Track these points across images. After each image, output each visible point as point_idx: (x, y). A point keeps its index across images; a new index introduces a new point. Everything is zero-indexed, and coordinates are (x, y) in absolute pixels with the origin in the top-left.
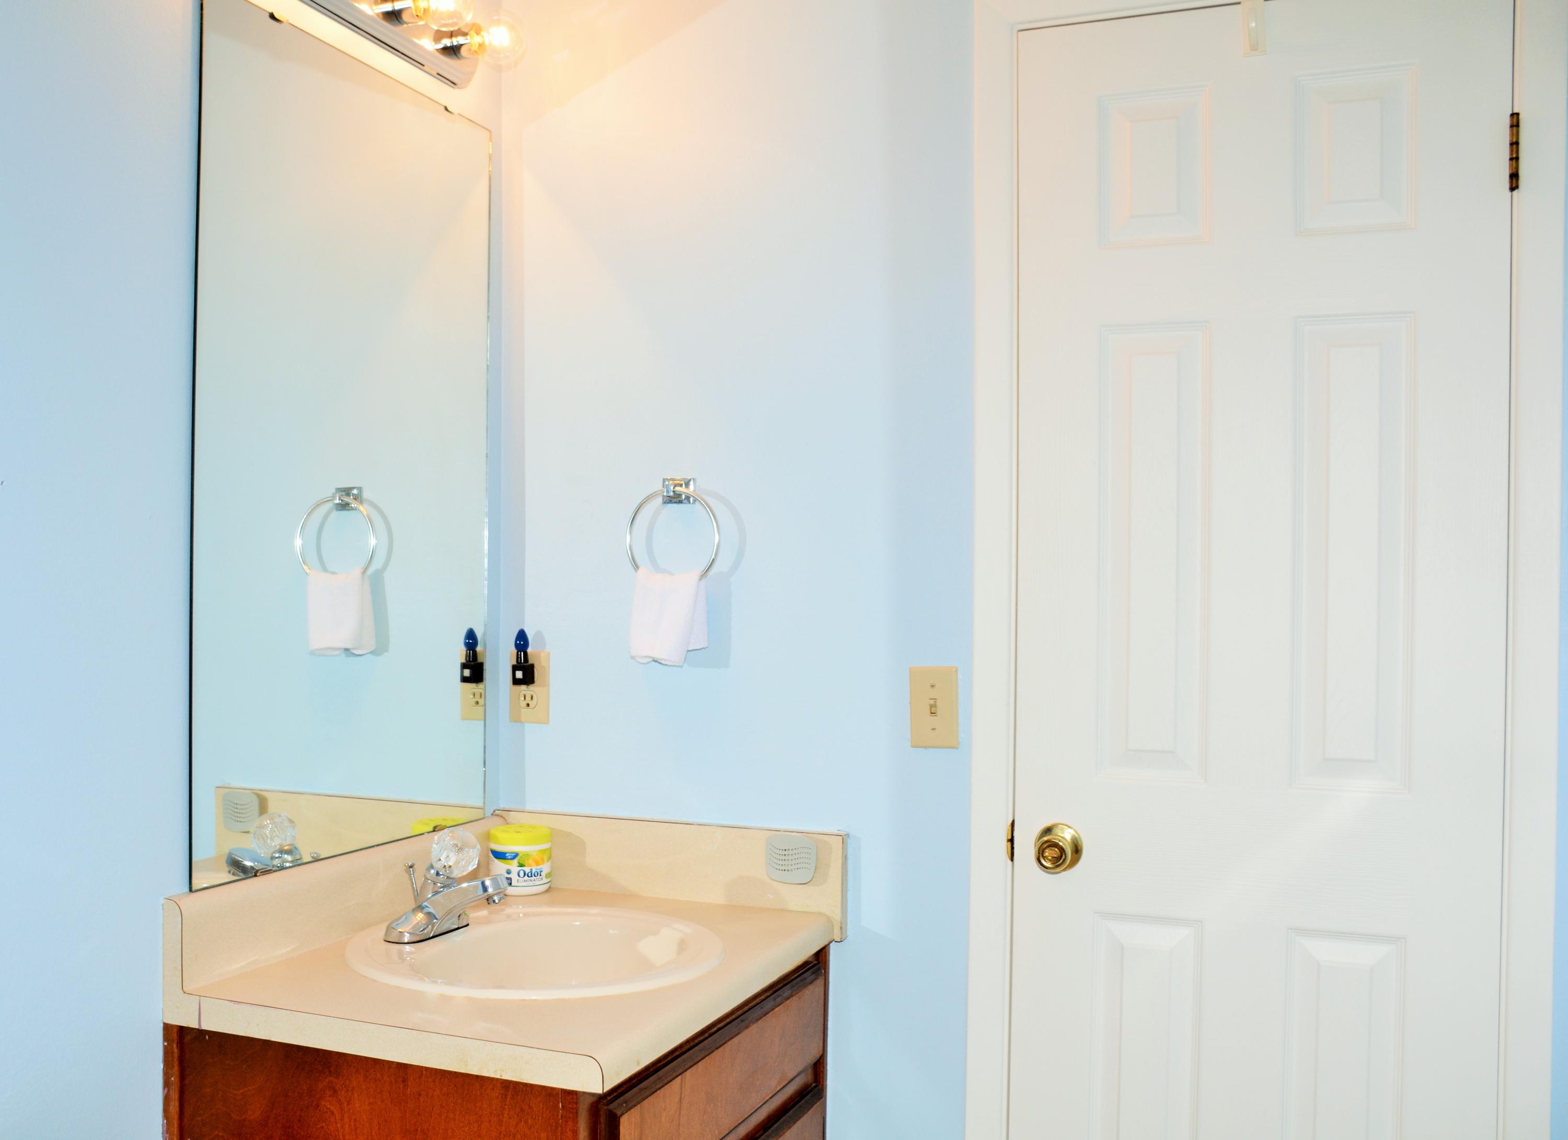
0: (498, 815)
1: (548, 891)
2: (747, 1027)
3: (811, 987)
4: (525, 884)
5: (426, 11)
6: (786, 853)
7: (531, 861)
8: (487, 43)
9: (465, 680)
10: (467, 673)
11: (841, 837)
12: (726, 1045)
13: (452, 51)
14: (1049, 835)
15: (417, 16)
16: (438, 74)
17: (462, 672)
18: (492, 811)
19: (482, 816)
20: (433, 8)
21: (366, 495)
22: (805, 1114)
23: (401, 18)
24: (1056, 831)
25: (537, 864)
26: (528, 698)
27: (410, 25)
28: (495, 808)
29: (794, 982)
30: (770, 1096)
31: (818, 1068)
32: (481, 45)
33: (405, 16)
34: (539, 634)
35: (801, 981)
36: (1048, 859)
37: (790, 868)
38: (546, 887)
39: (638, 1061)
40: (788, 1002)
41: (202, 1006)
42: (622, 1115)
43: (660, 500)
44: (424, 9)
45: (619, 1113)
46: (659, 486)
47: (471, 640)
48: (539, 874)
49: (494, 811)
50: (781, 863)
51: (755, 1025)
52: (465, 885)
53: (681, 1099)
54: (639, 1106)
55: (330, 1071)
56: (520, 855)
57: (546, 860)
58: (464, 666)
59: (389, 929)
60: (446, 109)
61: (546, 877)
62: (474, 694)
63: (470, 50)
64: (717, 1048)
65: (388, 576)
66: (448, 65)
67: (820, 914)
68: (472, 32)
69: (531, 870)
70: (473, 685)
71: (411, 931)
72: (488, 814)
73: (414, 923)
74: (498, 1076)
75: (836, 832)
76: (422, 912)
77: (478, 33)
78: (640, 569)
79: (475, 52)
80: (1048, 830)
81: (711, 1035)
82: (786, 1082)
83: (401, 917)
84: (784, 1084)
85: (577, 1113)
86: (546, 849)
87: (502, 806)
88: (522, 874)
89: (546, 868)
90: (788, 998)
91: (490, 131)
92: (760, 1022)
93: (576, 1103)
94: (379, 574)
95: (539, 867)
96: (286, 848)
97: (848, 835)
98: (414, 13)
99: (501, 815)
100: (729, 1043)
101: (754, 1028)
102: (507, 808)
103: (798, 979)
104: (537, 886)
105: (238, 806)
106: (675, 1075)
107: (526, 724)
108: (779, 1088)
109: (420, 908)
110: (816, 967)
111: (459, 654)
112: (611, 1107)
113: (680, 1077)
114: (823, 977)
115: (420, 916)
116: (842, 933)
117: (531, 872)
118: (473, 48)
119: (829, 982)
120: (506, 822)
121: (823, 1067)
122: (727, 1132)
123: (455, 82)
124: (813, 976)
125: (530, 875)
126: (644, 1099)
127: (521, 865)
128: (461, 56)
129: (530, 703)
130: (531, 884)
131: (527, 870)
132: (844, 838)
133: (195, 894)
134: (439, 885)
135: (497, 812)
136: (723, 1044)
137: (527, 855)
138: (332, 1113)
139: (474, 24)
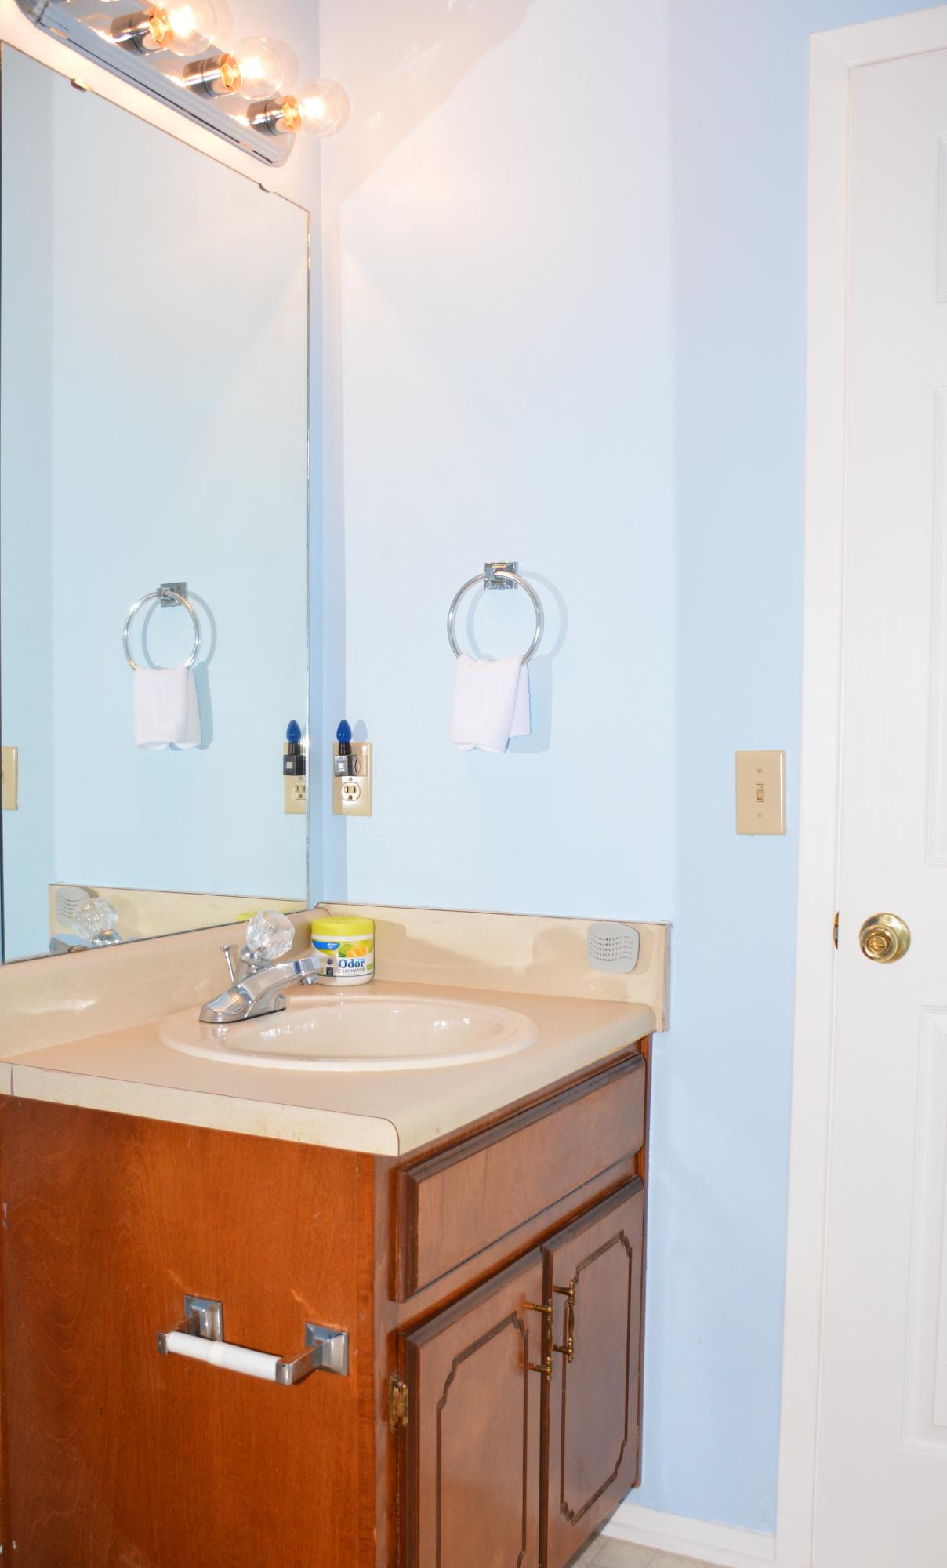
0: (321, 908)
1: (371, 981)
2: (559, 1109)
3: (630, 1076)
4: (346, 974)
5: (236, 80)
6: (608, 942)
7: (352, 952)
8: (302, 116)
9: (287, 772)
10: (290, 765)
11: (664, 927)
12: (535, 1125)
13: (268, 127)
14: (875, 924)
15: (228, 86)
16: (254, 151)
17: (285, 765)
18: (316, 904)
19: (305, 909)
20: (243, 77)
21: (190, 588)
22: (622, 1203)
23: (211, 89)
24: (883, 920)
25: (359, 954)
26: (351, 790)
27: (223, 96)
28: (318, 901)
29: (612, 1070)
30: (585, 1181)
31: (640, 1159)
32: (297, 120)
33: (216, 88)
34: (361, 724)
35: (620, 1069)
36: (874, 949)
37: (611, 957)
38: (368, 978)
39: (437, 1128)
40: (605, 1088)
41: (14, 1073)
42: (421, 1181)
43: (482, 583)
44: (235, 79)
45: (417, 1179)
46: (481, 570)
47: (294, 732)
48: (360, 964)
49: (318, 904)
50: (602, 952)
51: (568, 1107)
52: (280, 966)
53: (486, 1172)
54: (439, 1175)
55: (135, 1136)
56: (341, 945)
57: (367, 951)
58: (287, 759)
59: (204, 1009)
60: (261, 187)
61: (368, 968)
62: (298, 788)
63: (284, 124)
64: (526, 1127)
65: (211, 668)
66: (263, 141)
67: (642, 1005)
68: (286, 105)
69: (353, 960)
70: (296, 778)
71: (227, 1012)
72: (312, 906)
73: (230, 1004)
74: (296, 1140)
75: (659, 922)
76: (237, 993)
77: (292, 107)
78: (462, 656)
79: (290, 126)
80: (873, 921)
81: (520, 1113)
82: (603, 1169)
83: (217, 998)
84: (600, 1170)
85: (373, 1176)
86: (367, 941)
87: (326, 899)
88: (343, 964)
89: (367, 959)
90: (606, 1085)
91: (308, 212)
92: (574, 1105)
93: (373, 1166)
94: (204, 666)
95: (360, 958)
96: (107, 933)
97: (671, 925)
98: (224, 83)
99: (323, 908)
100: (539, 1122)
101: (567, 1111)
102: (331, 900)
103: (617, 1068)
104: (359, 976)
105: (70, 903)
106: (479, 1148)
107: (347, 817)
108: (594, 1174)
109: (234, 989)
110: (637, 1058)
111: (282, 745)
112: (411, 1173)
113: (485, 1150)
114: (644, 1069)
115: (236, 998)
116: (664, 1024)
117: (352, 962)
118: (288, 123)
119: (651, 1075)
120: (329, 914)
121: (644, 1159)
122: (537, 1212)
123: (271, 159)
124: (633, 1066)
125: (351, 965)
126: (445, 1169)
127: (342, 955)
128: (277, 132)
129: (353, 795)
130: (352, 974)
131: (349, 960)
132: (667, 928)
133: (7, 966)
134: (253, 966)
135: (320, 905)
136: (534, 1123)
137: (349, 946)
138: (138, 1177)
139: (287, 97)
